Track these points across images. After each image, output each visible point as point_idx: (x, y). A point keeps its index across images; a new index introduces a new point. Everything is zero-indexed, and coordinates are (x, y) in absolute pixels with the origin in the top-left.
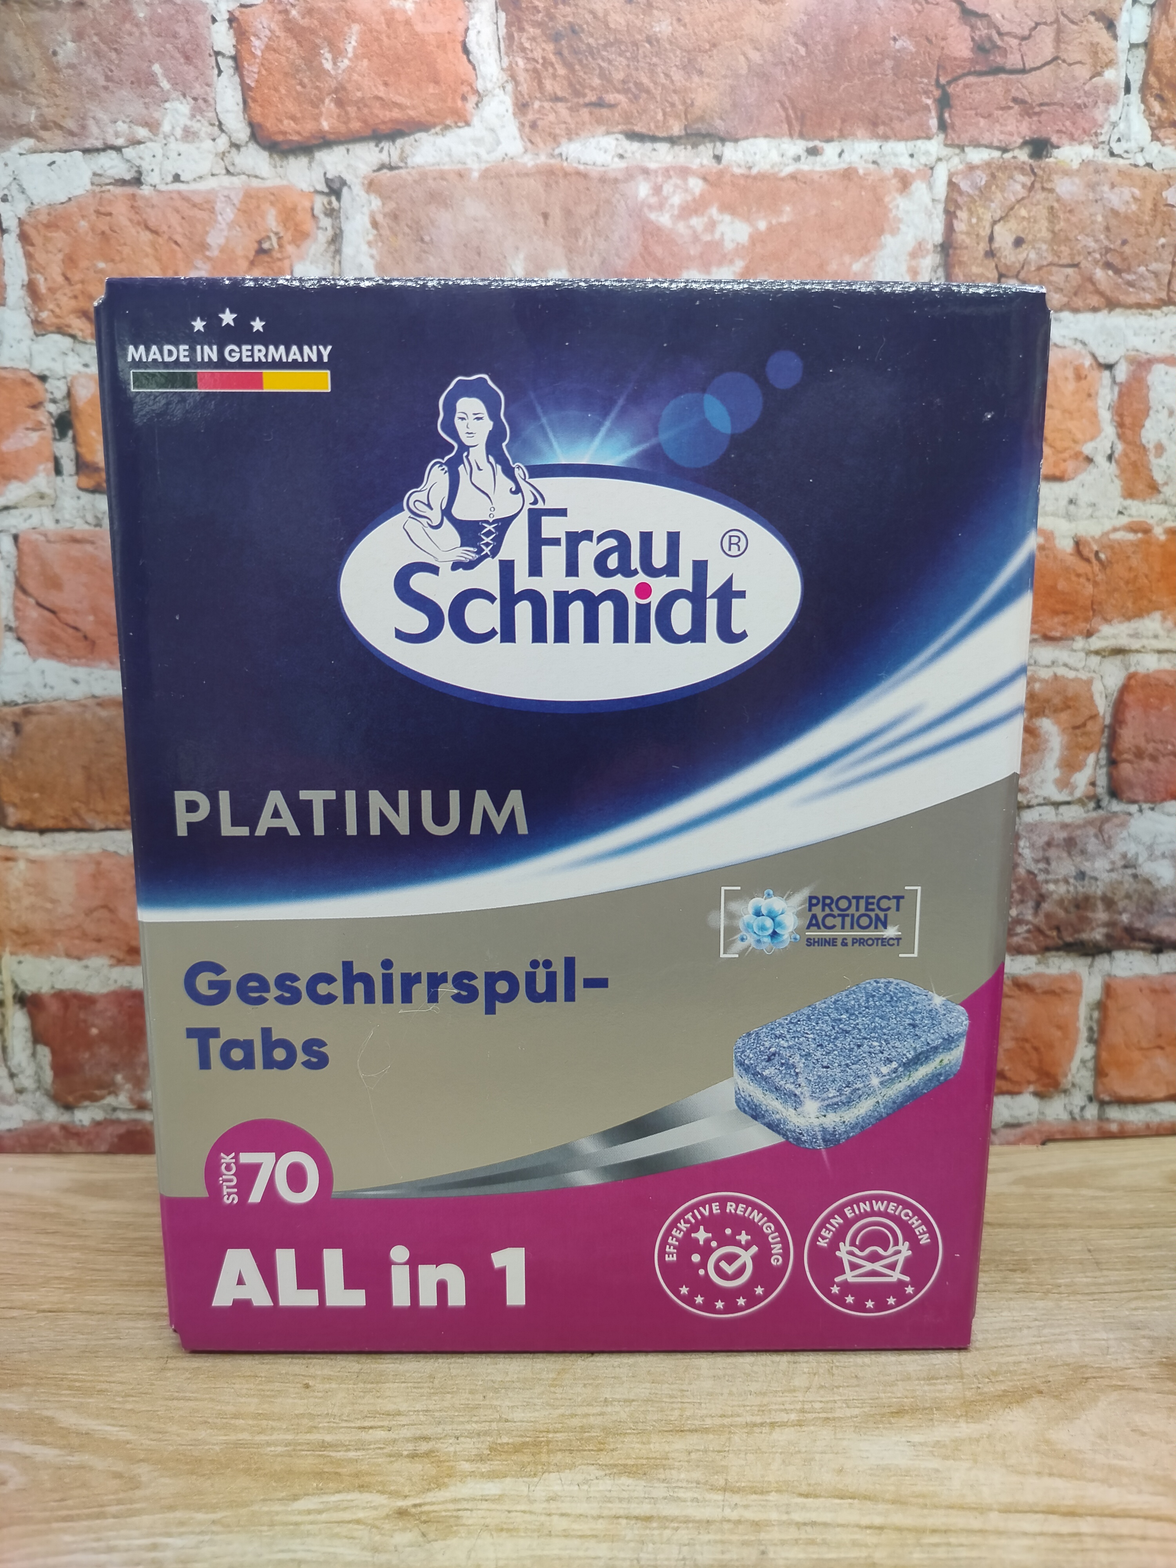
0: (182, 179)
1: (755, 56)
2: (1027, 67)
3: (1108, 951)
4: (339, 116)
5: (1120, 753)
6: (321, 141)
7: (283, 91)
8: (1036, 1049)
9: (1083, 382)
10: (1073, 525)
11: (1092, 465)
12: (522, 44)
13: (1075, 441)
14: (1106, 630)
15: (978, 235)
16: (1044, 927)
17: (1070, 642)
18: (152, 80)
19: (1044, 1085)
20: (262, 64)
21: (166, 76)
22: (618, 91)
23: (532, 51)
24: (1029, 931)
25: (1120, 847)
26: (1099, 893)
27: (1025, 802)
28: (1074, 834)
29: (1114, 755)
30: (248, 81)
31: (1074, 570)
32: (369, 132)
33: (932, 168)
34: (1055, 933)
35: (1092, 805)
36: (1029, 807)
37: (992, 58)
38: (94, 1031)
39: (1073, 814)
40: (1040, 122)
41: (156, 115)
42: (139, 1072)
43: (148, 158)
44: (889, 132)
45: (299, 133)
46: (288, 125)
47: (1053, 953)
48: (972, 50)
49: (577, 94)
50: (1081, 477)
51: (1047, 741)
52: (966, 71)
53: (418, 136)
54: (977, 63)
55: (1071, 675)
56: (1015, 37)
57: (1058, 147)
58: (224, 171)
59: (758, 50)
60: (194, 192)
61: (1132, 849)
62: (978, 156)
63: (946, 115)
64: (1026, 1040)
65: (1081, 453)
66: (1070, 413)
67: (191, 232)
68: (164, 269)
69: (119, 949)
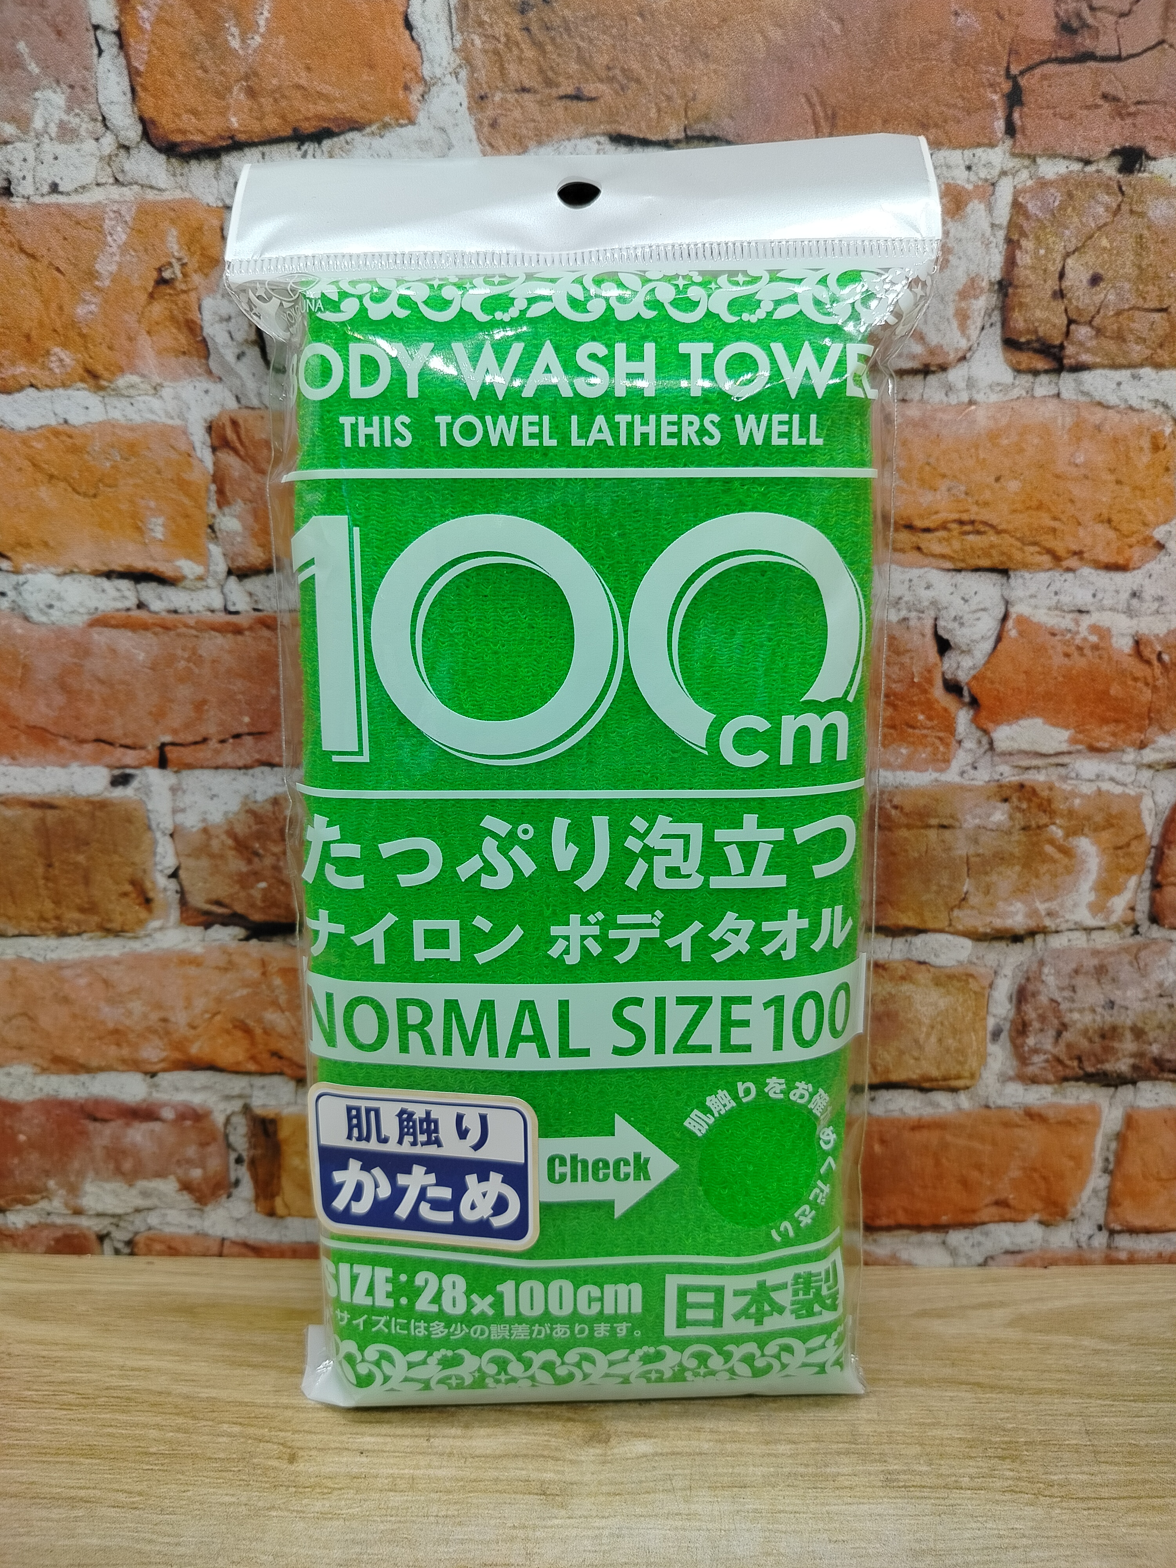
0: (61, 189)
1: (776, 35)
2: (1124, 54)
3: (1134, 1083)
4: (251, 110)
5: (1166, 876)
6: (230, 142)
7: (181, 77)
8: (1044, 1178)
9: (1161, 452)
10: (1135, 621)
11: (1163, 552)
12: (478, 16)
13: (1145, 524)
14: (1163, 741)
15: (1045, 270)
16: (1064, 1057)
17: (1119, 754)
18: (17, 63)
19: (1050, 1214)
20: (153, 42)
21: (32, 56)
22: (601, 80)
23: (491, 26)
24: (1047, 1061)
25: (1157, 975)
26: (1129, 1023)
27: (1053, 928)
28: (1106, 962)
29: (1159, 878)
30: (136, 64)
31: (1131, 673)
32: (289, 132)
33: (993, 184)
34: (1075, 1063)
35: (1129, 930)
36: (1057, 932)
37: (1079, 40)
38: (22, 1138)
39: (1105, 940)
40: (1134, 125)
41: (25, 107)
42: (73, 1179)
43: (18, 163)
44: (943, 138)
45: (202, 132)
46: (188, 122)
47: (1073, 1083)
48: (1055, 27)
49: (549, 83)
50: (1148, 566)
51: (1084, 862)
52: (1045, 57)
53: (350, 136)
54: (1060, 46)
55: (1118, 790)
56: (1112, 13)
57: (1154, 159)
58: (111, 180)
59: (780, 26)
60: (76, 206)
61: (1170, 977)
62: (1051, 169)
63: (1016, 116)
64: (1035, 1170)
65: (1151, 538)
66: (1142, 490)
67: (76, 257)
68: (46, 303)
69: (42, 1057)
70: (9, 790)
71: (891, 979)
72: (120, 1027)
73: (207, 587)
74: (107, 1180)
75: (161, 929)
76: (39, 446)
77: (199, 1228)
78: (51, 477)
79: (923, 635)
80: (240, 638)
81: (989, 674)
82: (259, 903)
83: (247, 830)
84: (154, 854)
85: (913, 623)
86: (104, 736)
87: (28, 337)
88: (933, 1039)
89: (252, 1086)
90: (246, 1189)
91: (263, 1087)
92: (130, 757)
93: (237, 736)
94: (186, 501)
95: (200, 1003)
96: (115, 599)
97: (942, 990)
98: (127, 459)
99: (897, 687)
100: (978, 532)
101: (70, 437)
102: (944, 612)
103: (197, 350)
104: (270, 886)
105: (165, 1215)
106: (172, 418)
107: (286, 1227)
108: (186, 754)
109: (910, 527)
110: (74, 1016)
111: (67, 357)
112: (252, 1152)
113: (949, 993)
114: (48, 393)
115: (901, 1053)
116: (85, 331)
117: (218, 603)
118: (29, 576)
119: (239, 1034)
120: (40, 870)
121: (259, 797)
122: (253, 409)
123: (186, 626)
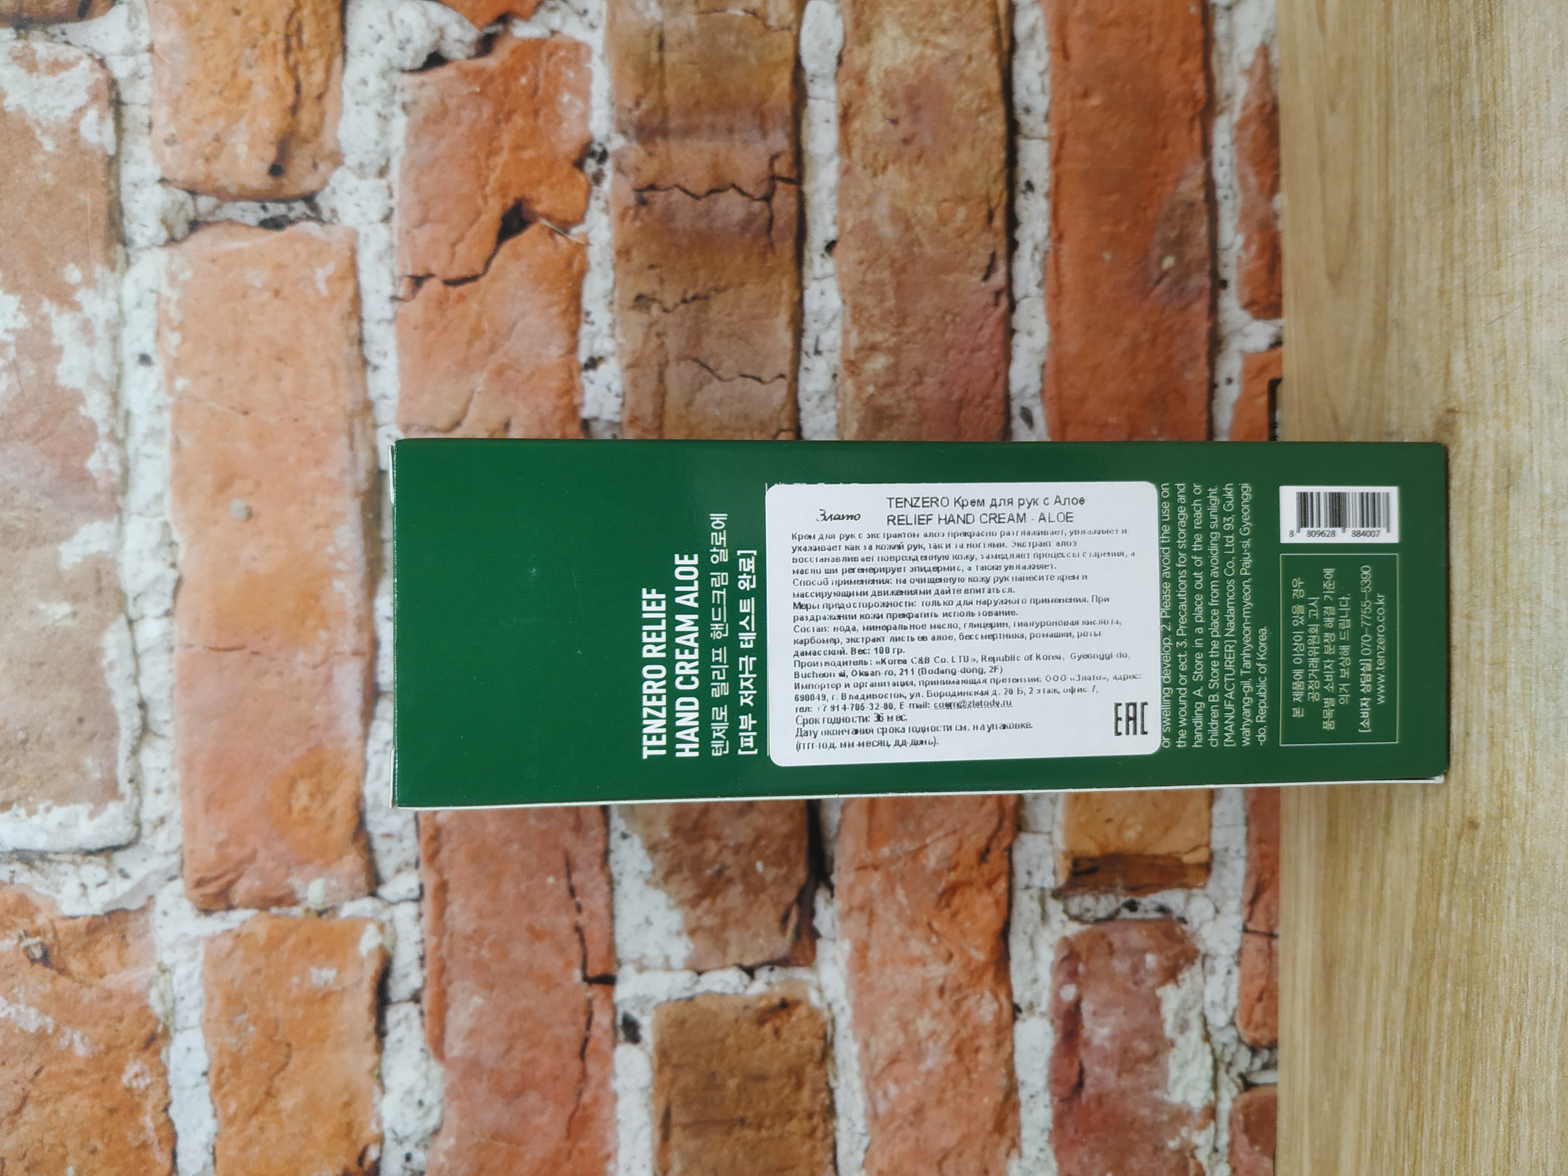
42: (1165, 1118)
67: (22, 1053)
68: (73, 1089)
69: (997, 1146)
70: (649, 1165)
71: (863, 96)
72: (953, 1047)
73: (391, 921)
74: (1165, 1075)
75: (820, 990)
76: (233, 1107)
77: (1230, 961)
78: (269, 1094)
79: (423, 85)
80: (451, 885)
81: (468, 5)
82: (783, 871)
83: (690, 883)
84: (722, 995)
85: (408, 97)
86: (577, 1048)
87: (112, 1111)
88: (943, 40)
89: (1028, 887)
90: (1173, 898)
91: (1029, 873)
92: (602, 1019)
93: (572, 891)
94: (290, 942)
95: (917, 947)
96: (410, 1029)
97: (876, 33)
98: (246, 1007)
99: (487, 112)
100: (299, 30)
101: (221, 1070)
102: (395, 63)
103: (119, 923)
104: (760, 857)
105: (1213, 1004)
106: (196, 954)
107: (1226, 850)
108: (596, 952)
109: (294, 109)
110: (940, 1102)
111: (132, 1068)
112: (1119, 889)
113: (880, 25)
114: (174, 1093)
115: (962, 78)
116: (102, 1047)
117: (410, 909)
118: (386, 1126)
119: (957, 901)
120: (749, 1134)
121: (648, 867)
122: (182, 862)
123: (438, 947)
